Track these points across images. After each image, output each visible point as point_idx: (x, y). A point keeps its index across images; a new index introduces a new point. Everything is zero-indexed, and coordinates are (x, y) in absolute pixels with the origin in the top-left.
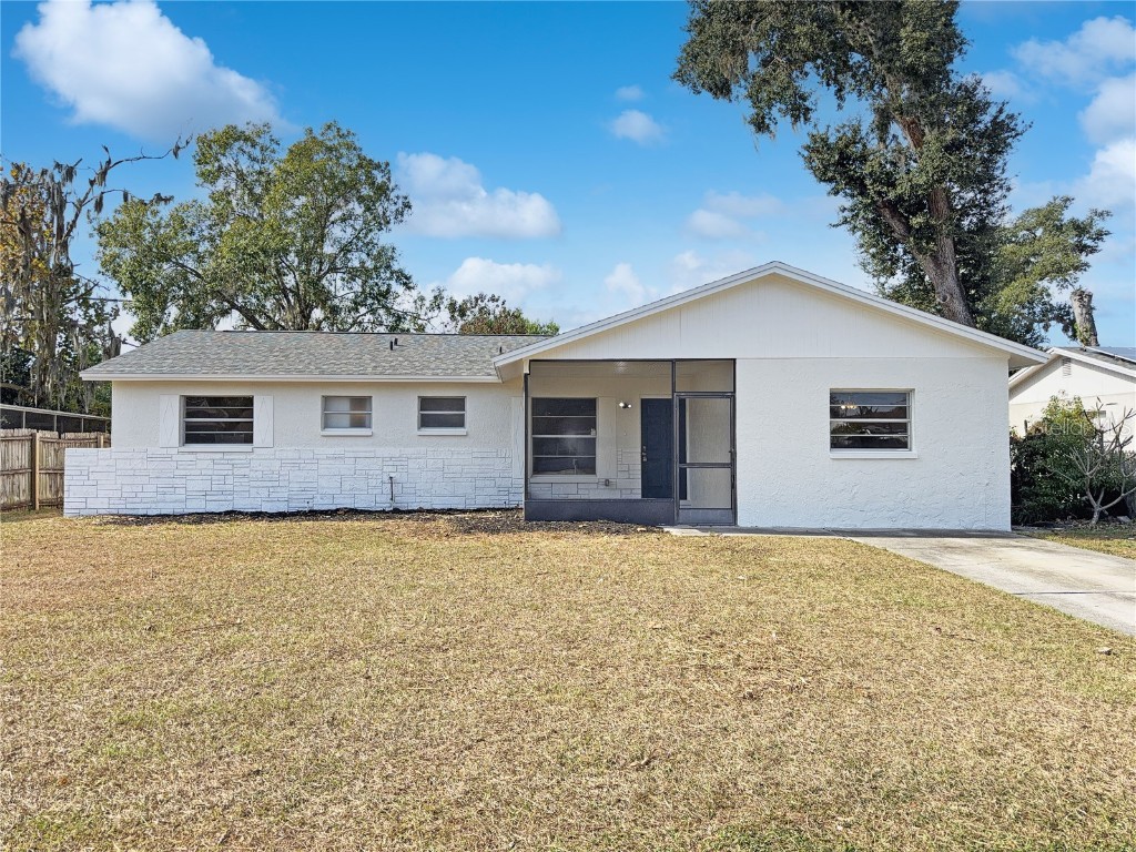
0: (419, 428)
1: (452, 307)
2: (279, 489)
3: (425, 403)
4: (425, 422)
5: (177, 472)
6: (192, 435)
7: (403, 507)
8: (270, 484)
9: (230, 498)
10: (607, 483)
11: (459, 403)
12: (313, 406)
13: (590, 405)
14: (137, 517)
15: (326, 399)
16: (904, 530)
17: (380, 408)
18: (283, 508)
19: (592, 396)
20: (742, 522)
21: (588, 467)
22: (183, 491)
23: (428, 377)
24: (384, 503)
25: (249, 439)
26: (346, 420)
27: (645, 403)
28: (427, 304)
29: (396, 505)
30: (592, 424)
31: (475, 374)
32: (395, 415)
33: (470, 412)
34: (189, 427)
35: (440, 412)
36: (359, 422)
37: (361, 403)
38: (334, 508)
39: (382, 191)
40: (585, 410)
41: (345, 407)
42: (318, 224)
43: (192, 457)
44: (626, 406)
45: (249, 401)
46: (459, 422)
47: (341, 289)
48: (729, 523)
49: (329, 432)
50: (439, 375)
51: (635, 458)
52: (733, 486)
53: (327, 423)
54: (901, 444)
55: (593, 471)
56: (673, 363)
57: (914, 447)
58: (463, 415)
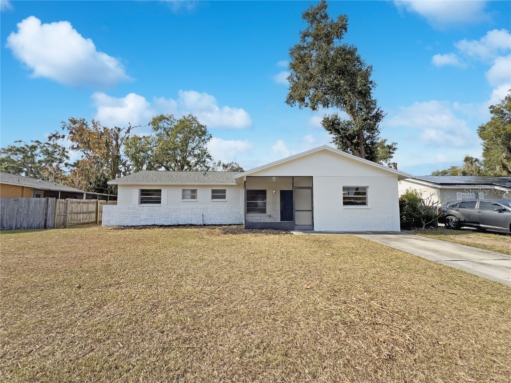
0: (212, 199)
1: (224, 165)
2: (169, 218)
3: (213, 191)
4: (213, 197)
5: (137, 213)
6: (142, 201)
7: (206, 224)
8: (166, 216)
9: (154, 220)
10: (270, 216)
11: (224, 191)
12: (180, 192)
13: (263, 193)
14: (124, 226)
15: (183, 190)
16: (367, 232)
17: (200, 193)
18: (170, 224)
19: (265, 189)
20: (316, 229)
21: (263, 211)
23: (215, 183)
24: (201, 222)
25: (160, 202)
26: (189, 196)
27: (281, 191)
28: (216, 165)
29: (204, 223)
30: (265, 198)
31: (229, 182)
32: (204, 195)
33: (228, 194)
34: (142, 198)
35: (218, 194)
36: (193, 197)
37: (194, 191)
38: (185, 224)
39: (204, 133)
40: (263, 194)
41: (189, 192)
42: (185, 142)
43: (142, 208)
44: (275, 192)
45: (160, 190)
46: (224, 197)
47: (192, 160)
48: (311, 230)
49: (184, 200)
50: (218, 183)
51: (279, 208)
52: (313, 218)
53: (183, 198)
54: (364, 204)
55: (265, 213)
56: (293, 177)
57: (369, 205)
58: (225, 195)
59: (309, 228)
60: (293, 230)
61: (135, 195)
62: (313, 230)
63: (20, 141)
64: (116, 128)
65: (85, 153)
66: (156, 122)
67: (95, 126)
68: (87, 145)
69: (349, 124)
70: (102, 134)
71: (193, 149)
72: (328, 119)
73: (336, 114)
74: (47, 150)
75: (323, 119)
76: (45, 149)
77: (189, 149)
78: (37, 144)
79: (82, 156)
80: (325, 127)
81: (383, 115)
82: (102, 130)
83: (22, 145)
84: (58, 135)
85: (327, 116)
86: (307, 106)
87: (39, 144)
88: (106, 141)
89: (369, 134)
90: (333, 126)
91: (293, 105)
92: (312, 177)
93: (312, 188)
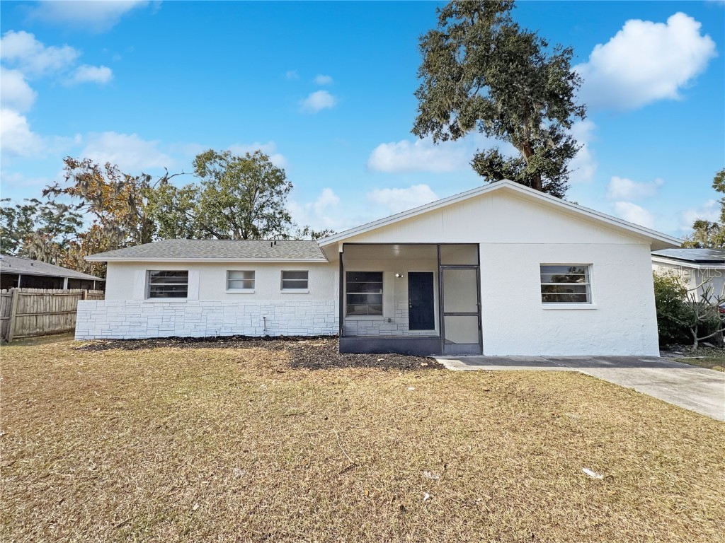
0: (281, 289)
1: (313, 235)
2: (201, 324)
3: (285, 274)
4: (285, 285)
6: (153, 293)
7: (271, 335)
8: (196, 321)
9: (173, 329)
10: (390, 321)
11: (305, 274)
12: (222, 275)
13: (378, 277)
14: (115, 340)
15: (230, 273)
17: (260, 278)
18: (203, 335)
19: (380, 270)
20: (488, 352)
21: (378, 311)
22: (145, 325)
23: (286, 259)
24: (260, 333)
25: (185, 295)
26: (241, 284)
27: (410, 274)
28: (302, 232)
29: (267, 333)
30: (380, 286)
31: (313, 257)
32: (268, 281)
33: (312, 279)
34: (152, 288)
35: (294, 280)
36: (249, 285)
37: (250, 275)
38: (232, 335)
40: (376, 279)
41: (241, 276)
43: (152, 305)
44: (400, 276)
45: (186, 273)
46: (305, 285)
48: (478, 354)
49: (231, 291)
50: (293, 258)
51: (405, 306)
52: (480, 328)
53: (230, 286)
54: (583, 299)
55: (381, 314)
56: (439, 245)
57: (593, 301)
58: (307, 281)
59: (473, 351)
60: (439, 353)
61: (139, 280)
62: (482, 353)
63: (7, 200)
64: (144, 175)
65: (98, 215)
66: (202, 162)
67: (111, 173)
68: (100, 202)
69: (518, 163)
70: (121, 184)
71: (262, 207)
72: (483, 155)
73: (495, 150)
74: (51, 213)
75: (473, 157)
76: (47, 211)
77: (256, 206)
78: (33, 204)
79: (95, 221)
80: (478, 170)
81: (576, 148)
82: (123, 179)
83: (12, 206)
84: (57, 189)
85: (481, 152)
86: (445, 139)
87: (37, 205)
88: (130, 197)
89: (550, 181)
90: (491, 168)
91: (423, 135)
92: (478, 244)
93: (477, 268)
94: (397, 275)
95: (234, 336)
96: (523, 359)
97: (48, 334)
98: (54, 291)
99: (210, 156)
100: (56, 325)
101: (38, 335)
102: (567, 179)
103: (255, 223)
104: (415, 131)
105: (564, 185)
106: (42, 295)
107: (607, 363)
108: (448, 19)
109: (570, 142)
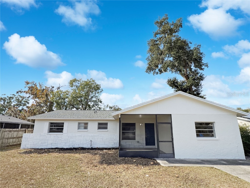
0: (98, 130)
1: (110, 107)
2: (67, 143)
3: (99, 124)
4: (99, 128)
5: (46, 139)
8: (65, 142)
9: (57, 145)
10: (138, 142)
11: (106, 124)
12: (76, 124)
13: (134, 125)
14: (35, 149)
15: (79, 123)
17: (90, 125)
18: (68, 147)
19: (135, 123)
20: (177, 157)
21: (134, 138)
22: (47, 143)
23: (100, 119)
24: (89, 146)
25: (62, 132)
26: (83, 127)
27: (146, 124)
28: (106, 106)
29: (92, 147)
30: (134, 129)
31: (110, 118)
32: (93, 126)
33: (109, 126)
34: (51, 129)
35: (103, 126)
36: (86, 128)
37: (86, 124)
41: (83, 125)
43: (50, 136)
44: (142, 125)
45: (63, 123)
46: (106, 128)
47: (91, 104)
48: (173, 158)
49: (79, 130)
50: (102, 117)
52: (173, 147)
53: (79, 128)
56: (156, 115)
57: (216, 137)
58: (107, 127)
59: (171, 156)
61: (46, 126)
62: (174, 157)
63: (4, 95)
64: (51, 86)
65: (35, 100)
67: (40, 85)
68: (36, 96)
69: (183, 82)
70: (44, 89)
71: (92, 97)
72: (170, 80)
73: (175, 77)
74: (19, 99)
75: (167, 80)
76: (17, 98)
77: (90, 97)
78: (13, 96)
79: (33, 102)
80: (169, 85)
81: (204, 77)
83: (6, 96)
84: (21, 91)
85: (170, 78)
86: (157, 74)
87: (14, 96)
88: (46, 94)
89: (195, 88)
90: (173, 84)
91: (150, 73)
92: (171, 114)
93: (171, 124)
94: (141, 124)
95: (79, 148)
96: (191, 160)
97: (11, 146)
98: (15, 129)
99: (75, 80)
100: (15, 142)
101: (8, 146)
102: (202, 87)
103: (89, 103)
104: (147, 72)
105: (201, 90)
106: (11, 131)
107: (225, 163)
108: (157, 35)
109: (202, 75)
